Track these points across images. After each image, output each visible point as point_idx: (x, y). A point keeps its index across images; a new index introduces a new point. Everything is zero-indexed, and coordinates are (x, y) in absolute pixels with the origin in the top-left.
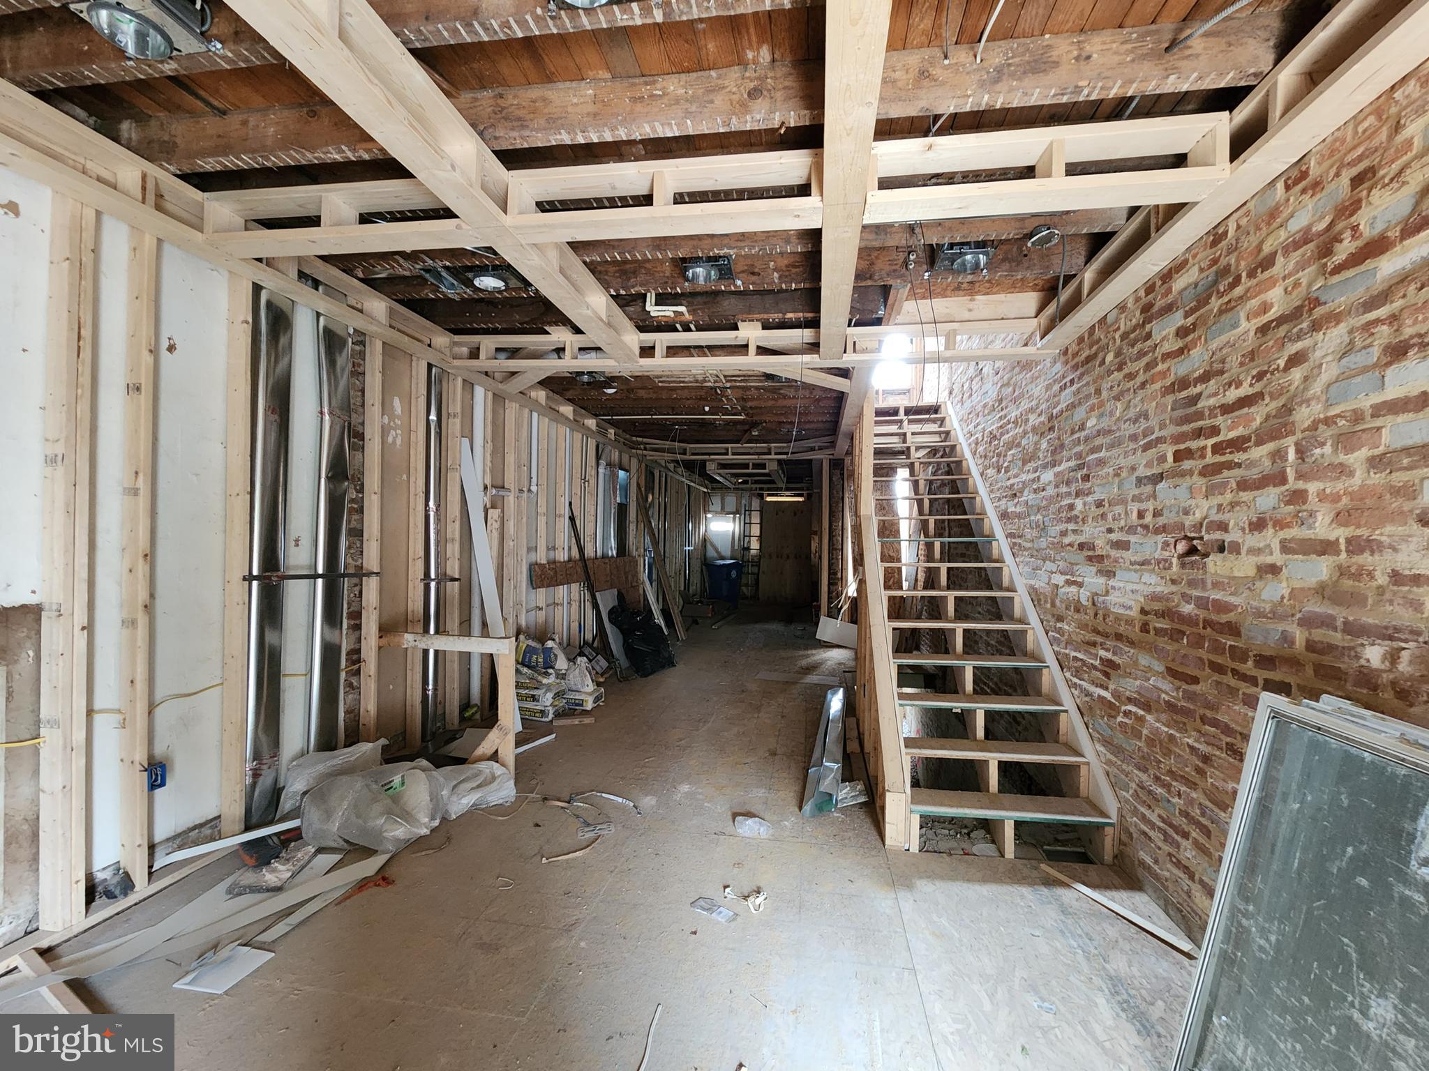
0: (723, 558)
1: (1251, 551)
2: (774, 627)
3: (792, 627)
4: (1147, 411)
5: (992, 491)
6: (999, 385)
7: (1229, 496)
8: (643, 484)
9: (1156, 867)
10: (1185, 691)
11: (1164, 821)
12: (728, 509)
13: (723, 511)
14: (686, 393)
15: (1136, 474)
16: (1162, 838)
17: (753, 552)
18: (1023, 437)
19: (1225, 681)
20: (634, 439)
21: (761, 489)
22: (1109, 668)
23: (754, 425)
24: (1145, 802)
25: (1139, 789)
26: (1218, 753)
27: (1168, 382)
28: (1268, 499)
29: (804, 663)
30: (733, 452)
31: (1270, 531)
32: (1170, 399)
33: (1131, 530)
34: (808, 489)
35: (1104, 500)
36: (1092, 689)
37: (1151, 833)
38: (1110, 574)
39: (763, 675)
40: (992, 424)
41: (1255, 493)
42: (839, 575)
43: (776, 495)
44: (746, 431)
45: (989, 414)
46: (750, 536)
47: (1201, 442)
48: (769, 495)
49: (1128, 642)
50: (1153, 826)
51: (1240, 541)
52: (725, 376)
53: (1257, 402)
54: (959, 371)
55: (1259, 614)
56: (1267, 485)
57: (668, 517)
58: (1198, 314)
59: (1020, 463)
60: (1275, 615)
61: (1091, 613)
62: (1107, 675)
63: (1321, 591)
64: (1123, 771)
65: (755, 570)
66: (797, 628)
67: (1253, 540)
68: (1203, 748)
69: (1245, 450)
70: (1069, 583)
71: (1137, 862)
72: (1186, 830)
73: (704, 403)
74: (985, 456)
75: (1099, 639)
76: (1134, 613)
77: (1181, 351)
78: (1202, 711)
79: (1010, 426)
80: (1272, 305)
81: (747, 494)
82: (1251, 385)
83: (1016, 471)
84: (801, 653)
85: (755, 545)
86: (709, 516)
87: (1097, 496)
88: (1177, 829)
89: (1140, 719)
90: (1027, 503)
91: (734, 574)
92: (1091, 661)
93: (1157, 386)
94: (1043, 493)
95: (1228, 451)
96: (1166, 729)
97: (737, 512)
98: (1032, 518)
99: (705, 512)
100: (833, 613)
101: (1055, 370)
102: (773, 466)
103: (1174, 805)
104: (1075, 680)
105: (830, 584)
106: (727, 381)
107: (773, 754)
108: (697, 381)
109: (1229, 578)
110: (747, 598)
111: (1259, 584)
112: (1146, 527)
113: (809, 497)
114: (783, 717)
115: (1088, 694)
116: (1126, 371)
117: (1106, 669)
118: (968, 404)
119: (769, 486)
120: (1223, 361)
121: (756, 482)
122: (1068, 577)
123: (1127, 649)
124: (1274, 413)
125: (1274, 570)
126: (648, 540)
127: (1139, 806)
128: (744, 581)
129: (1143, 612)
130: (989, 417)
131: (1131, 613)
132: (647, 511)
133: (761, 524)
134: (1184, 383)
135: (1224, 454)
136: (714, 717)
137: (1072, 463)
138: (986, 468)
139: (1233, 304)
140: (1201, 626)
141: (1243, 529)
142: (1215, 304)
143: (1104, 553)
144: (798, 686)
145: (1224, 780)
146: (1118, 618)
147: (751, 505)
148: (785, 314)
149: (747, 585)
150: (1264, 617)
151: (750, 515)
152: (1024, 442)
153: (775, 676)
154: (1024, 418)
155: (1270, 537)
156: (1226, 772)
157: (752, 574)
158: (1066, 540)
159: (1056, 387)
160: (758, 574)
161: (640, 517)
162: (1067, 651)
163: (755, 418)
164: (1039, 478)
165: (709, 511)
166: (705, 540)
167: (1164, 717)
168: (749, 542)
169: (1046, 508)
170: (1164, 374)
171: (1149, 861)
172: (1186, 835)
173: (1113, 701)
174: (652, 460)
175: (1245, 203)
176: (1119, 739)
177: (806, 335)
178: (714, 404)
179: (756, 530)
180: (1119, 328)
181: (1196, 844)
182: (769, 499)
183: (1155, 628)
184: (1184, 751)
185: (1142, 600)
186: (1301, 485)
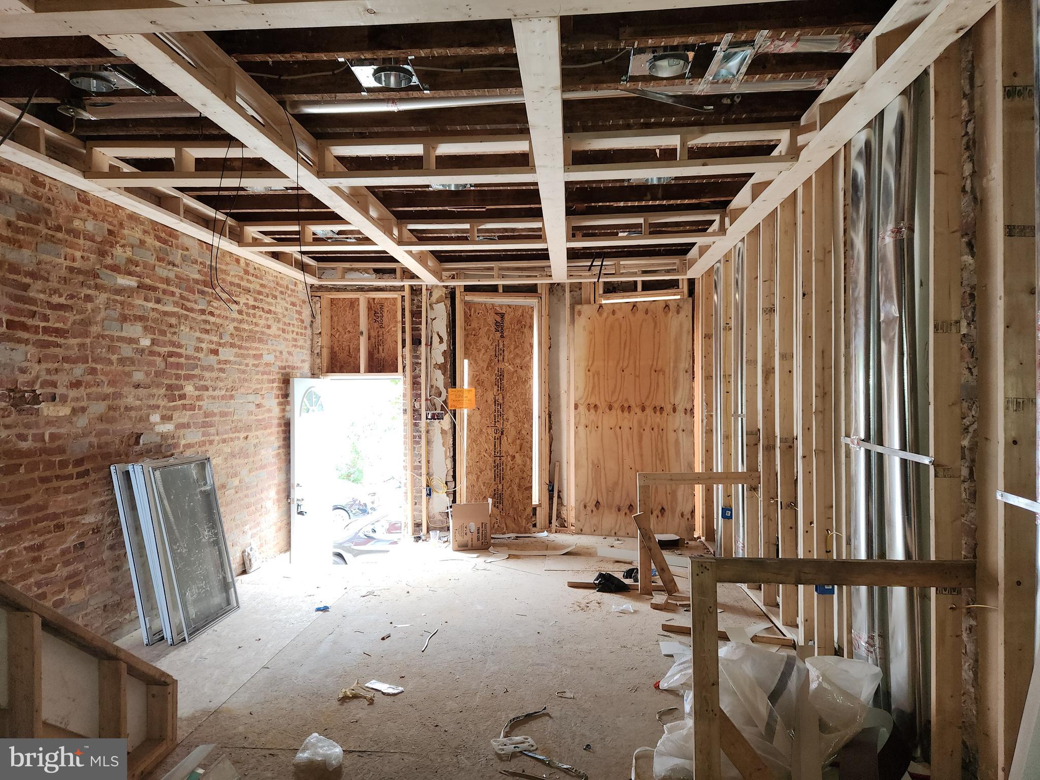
1: (73, 400)
26: (48, 536)
28: (79, 370)
31: (82, 388)
41: (72, 366)
47: (36, 322)
51: (65, 394)
53: (70, 311)
55: (76, 437)
56: (79, 362)
60: (84, 435)
63: (101, 419)
67: (73, 393)
69: (66, 338)
80: (76, 260)
82: (66, 299)
95: (53, 334)
109: (56, 417)
111: (75, 419)
120: (49, 273)
124: (79, 321)
125: (83, 410)
135: (52, 336)
139: (55, 240)
140: (38, 454)
141: (67, 387)
142: (43, 229)
150: (78, 437)
155: (82, 392)
186: (94, 365)
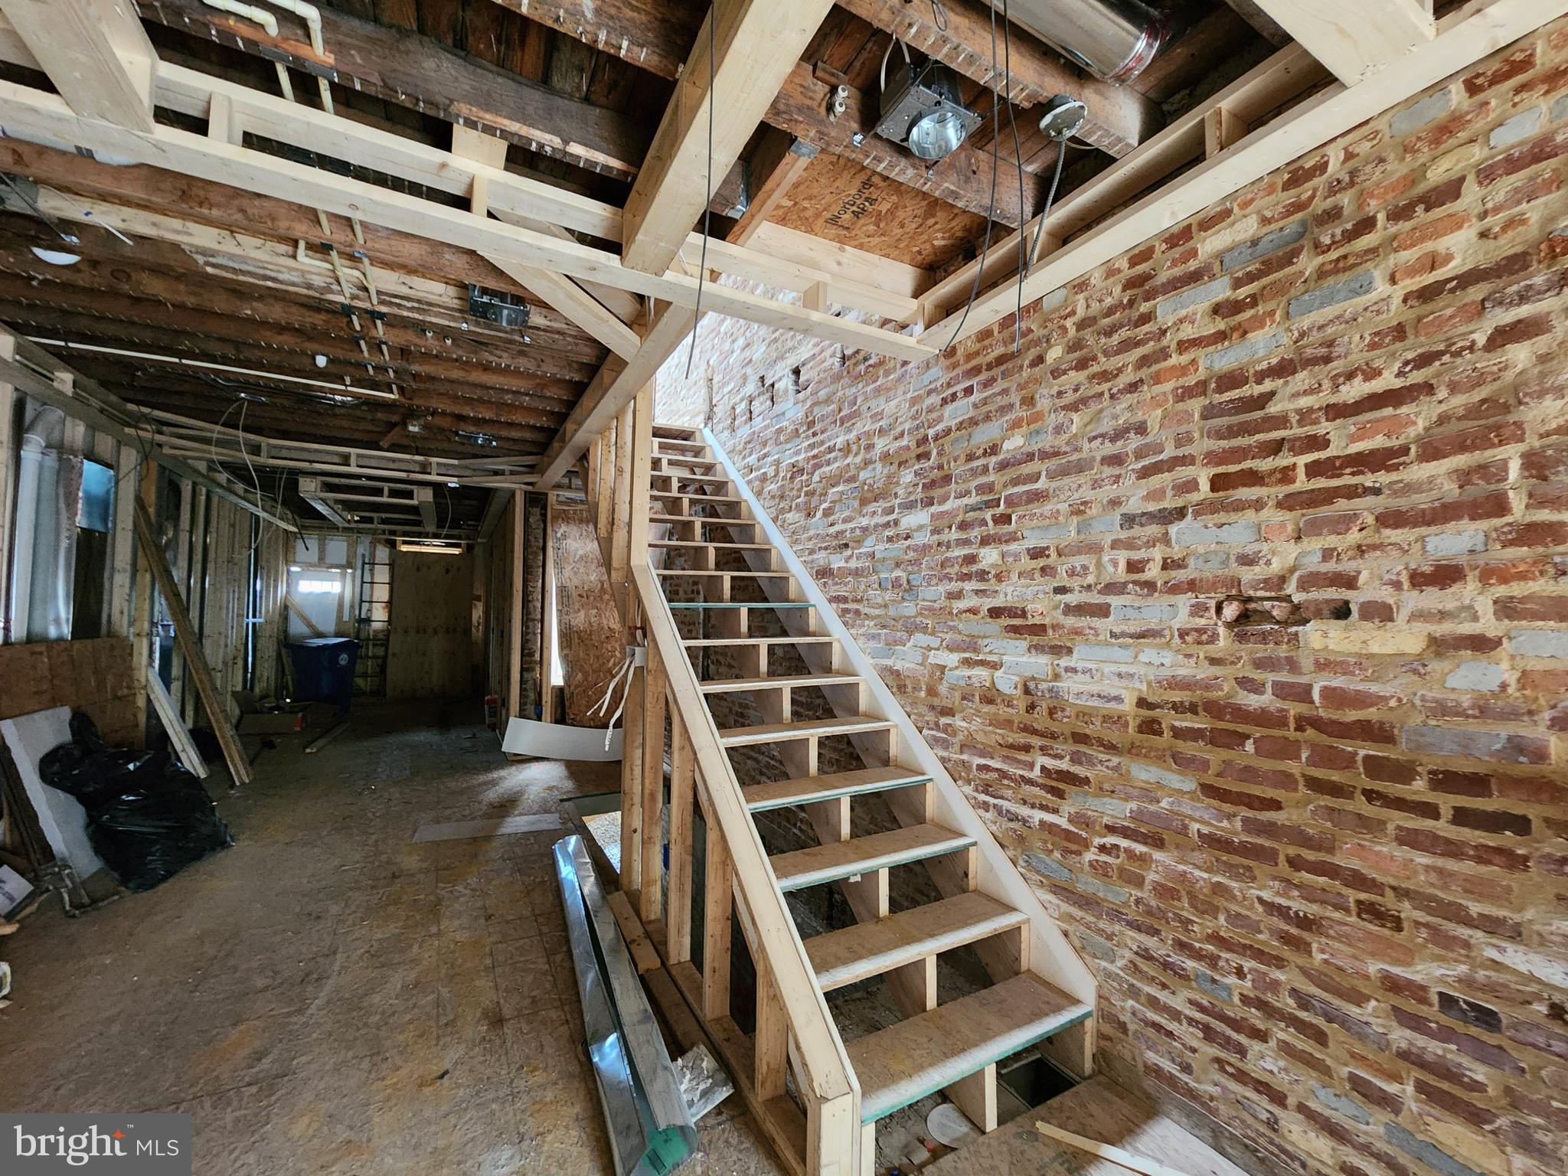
0: (321, 635)
1: (1417, 616)
2: (423, 737)
3: (453, 734)
4: (1145, 422)
5: (796, 542)
6: (809, 403)
7: (1354, 536)
8: (151, 498)
9: (1185, 1078)
10: (1245, 821)
11: (1202, 1009)
12: (329, 560)
13: (322, 562)
14: (276, 312)
15: (1124, 510)
16: (1201, 1035)
17: (376, 626)
18: (859, 469)
19: (1351, 808)
20: (131, 407)
21: (393, 533)
22: (1060, 783)
23: (410, 414)
24: (1153, 979)
25: (1139, 961)
26: (1337, 915)
27: (1191, 380)
28: (1457, 538)
29: (492, 795)
30: (360, 462)
31: (1467, 586)
32: (1196, 405)
33: (1111, 588)
34: (468, 538)
35: (1048, 548)
36: (1024, 811)
37: (1173, 1026)
38: (1057, 650)
39: (428, 833)
40: (798, 453)
41: (1423, 530)
42: (537, 657)
43: (418, 543)
44: (394, 425)
45: (787, 441)
46: (371, 602)
47: (1284, 460)
48: (405, 543)
49: (1104, 746)
50: (1176, 1015)
51: (1391, 601)
52: (379, 292)
53: (1417, 398)
54: (726, 390)
55: (1442, 710)
56: (1459, 518)
57: (211, 566)
58: (1265, 281)
59: (856, 504)
60: (1484, 712)
61: (1021, 704)
62: (1055, 792)
64: (1100, 932)
65: (380, 652)
66: (460, 737)
67: (1423, 600)
68: (1297, 904)
69: (1393, 468)
70: (967, 662)
71: (1141, 1068)
72: (1263, 1028)
73: (316, 346)
74: (782, 497)
75: (1036, 741)
76: (1128, 706)
77: (1221, 336)
78: (1292, 851)
79: (832, 455)
80: (1449, 258)
81: (366, 540)
82: (1400, 374)
83: (846, 514)
84: (482, 778)
85: (379, 615)
86: (294, 569)
87: (1032, 542)
88: (1236, 1024)
89: (1142, 859)
90: (873, 554)
91: (343, 659)
92: (1021, 772)
93: (1168, 387)
94: (908, 542)
95: (1348, 470)
96: (1206, 875)
97: (350, 565)
98: (883, 576)
99: (287, 562)
100: (532, 710)
101: (927, 377)
102: (423, 496)
103: (1228, 989)
104: (983, 797)
105: (523, 670)
106: (382, 302)
107: (497, 1020)
108: (309, 286)
109: (1359, 655)
110: (364, 693)
111: (1438, 666)
112: (1150, 586)
113: (469, 548)
114: (489, 918)
115: (1014, 818)
116: (1095, 368)
117: (1054, 784)
118: (744, 432)
119: (407, 528)
120: (1331, 344)
121: (384, 521)
122: (967, 655)
123: (1104, 757)
124: (1461, 412)
125: (1481, 644)
126: (161, 605)
127: (1139, 985)
128: (359, 668)
129: (1142, 703)
130: (789, 446)
131: (1121, 707)
132: (161, 550)
133: (391, 584)
134: (1231, 380)
135: (1339, 476)
136: (340, 958)
137: (973, 499)
138: (782, 511)
139: (1351, 260)
140: (1292, 726)
141: (1396, 584)
142: (1307, 263)
143: (1047, 621)
144: (495, 844)
145: (1355, 957)
146: (1084, 715)
147: (373, 555)
148: (566, 142)
149: (364, 675)
150: (1458, 714)
151: (372, 570)
152: (863, 475)
153: (447, 831)
154: (863, 443)
155: (1470, 595)
156: (1360, 945)
157: (375, 657)
158: (960, 605)
159: (935, 399)
160: (385, 658)
161: (142, 562)
162: (965, 757)
163: (416, 402)
164: (896, 523)
165: (295, 563)
166: (286, 607)
167: (1198, 857)
168: (369, 610)
169: (916, 562)
170: (1183, 370)
171: (1167, 1066)
172: (1262, 1036)
173: (1072, 829)
174: (175, 457)
175: (1367, 122)
176: (1089, 884)
177: (592, 213)
178: (340, 354)
179: (382, 593)
180: (1073, 313)
181: (1286, 1049)
182: (405, 548)
183: (1173, 728)
184: (1251, 908)
185: (1144, 688)
186: (1544, 515)
